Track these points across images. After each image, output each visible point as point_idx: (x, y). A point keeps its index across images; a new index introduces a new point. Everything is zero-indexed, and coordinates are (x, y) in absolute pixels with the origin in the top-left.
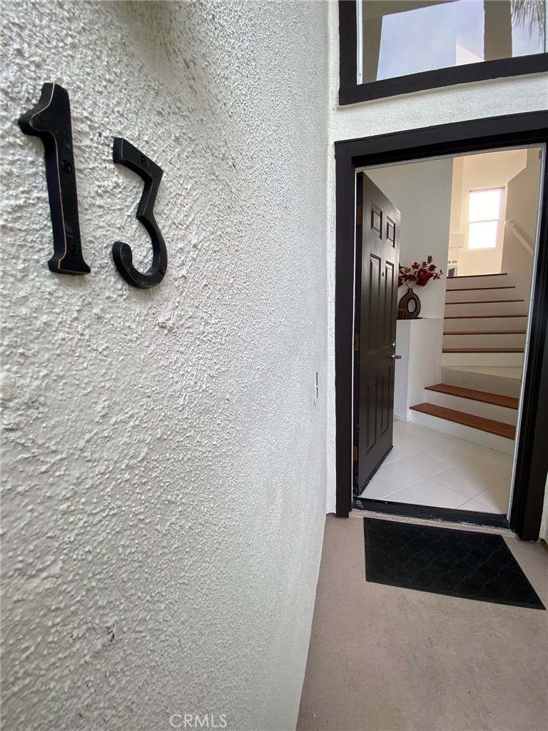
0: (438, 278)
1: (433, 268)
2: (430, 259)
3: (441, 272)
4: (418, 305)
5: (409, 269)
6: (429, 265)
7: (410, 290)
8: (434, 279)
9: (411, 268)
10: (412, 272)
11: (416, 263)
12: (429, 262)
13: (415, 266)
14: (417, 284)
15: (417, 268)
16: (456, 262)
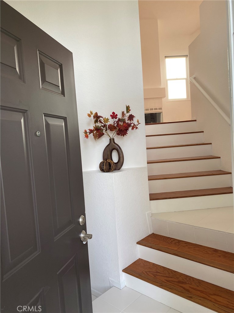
0: (137, 128)
1: (131, 117)
2: (128, 109)
3: (138, 122)
4: (121, 156)
5: (108, 119)
6: (128, 115)
7: (112, 140)
8: (133, 129)
9: (110, 118)
10: (111, 122)
11: (113, 113)
12: (128, 112)
13: (114, 116)
14: (118, 134)
15: (116, 118)
16: (161, 109)
